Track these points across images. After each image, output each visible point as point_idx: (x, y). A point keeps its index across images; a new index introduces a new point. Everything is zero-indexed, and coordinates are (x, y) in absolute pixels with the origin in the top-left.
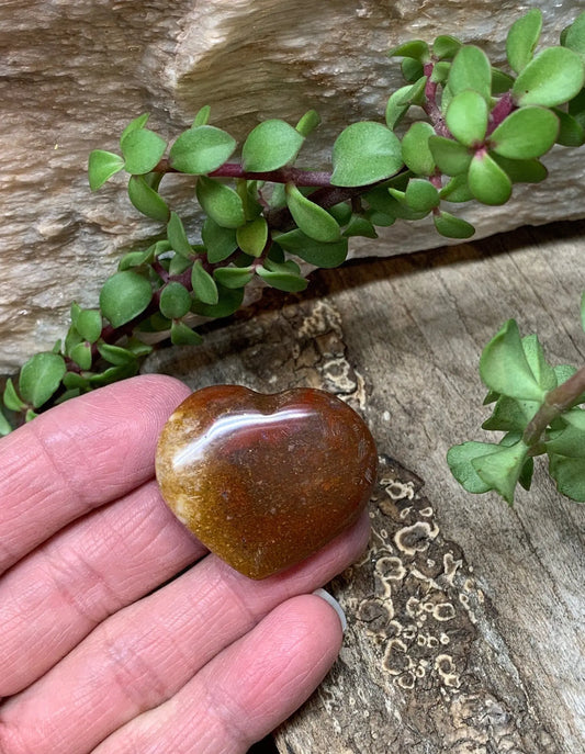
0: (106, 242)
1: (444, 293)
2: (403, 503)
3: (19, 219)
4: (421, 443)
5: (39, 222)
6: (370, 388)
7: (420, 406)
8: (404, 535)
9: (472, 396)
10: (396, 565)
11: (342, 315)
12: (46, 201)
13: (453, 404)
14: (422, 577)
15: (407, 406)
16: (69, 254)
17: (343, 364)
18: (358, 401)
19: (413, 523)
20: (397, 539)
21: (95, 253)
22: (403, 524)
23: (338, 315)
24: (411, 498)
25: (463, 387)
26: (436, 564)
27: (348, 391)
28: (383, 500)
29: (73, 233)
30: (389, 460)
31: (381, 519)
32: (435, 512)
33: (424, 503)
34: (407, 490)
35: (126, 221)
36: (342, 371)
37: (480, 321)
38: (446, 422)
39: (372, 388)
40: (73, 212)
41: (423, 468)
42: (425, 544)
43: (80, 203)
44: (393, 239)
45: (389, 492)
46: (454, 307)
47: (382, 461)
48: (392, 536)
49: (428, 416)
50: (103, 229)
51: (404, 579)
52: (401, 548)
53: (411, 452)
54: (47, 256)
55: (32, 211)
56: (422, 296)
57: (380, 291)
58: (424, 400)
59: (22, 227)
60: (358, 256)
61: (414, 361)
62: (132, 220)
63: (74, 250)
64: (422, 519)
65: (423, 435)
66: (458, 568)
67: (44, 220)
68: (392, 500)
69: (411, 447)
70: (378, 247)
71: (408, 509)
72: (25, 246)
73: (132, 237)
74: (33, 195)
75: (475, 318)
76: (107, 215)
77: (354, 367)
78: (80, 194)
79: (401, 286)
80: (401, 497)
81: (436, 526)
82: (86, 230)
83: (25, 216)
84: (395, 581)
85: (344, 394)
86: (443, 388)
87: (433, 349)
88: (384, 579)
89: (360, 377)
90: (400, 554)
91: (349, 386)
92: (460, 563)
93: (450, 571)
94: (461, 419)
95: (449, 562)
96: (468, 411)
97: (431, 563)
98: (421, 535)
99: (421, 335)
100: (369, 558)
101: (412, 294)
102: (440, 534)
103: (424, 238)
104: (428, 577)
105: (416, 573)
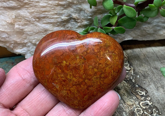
0: (76, 24)
1: (153, 52)
2: (142, 96)
3: (58, 14)
4: (147, 83)
5: (62, 16)
6: (134, 70)
7: (147, 75)
8: (143, 103)
9: (160, 74)
10: (140, 110)
11: (128, 55)
12: (65, 11)
13: (155, 75)
14: (147, 114)
15: (144, 75)
16: (67, 26)
17: (128, 64)
18: (131, 72)
19: (145, 101)
20: (141, 104)
21: (73, 27)
22: (142, 101)
23: (127, 54)
24: (144, 95)
25: (158, 72)
26: (151, 111)
27: (129, 70)
28: (137, 95)
29: (69, 21)
30: (139, 86)
31: (136, 99)
32: (151, 99)
33: (148, 96)
34: (143, 93)
35: (81, 19)
36: (127, 66)
37: (162, 58)
38: (154, 79)
39: (135, 70)
40: (70, 14)
41: (147, 89)
42: (148, 106)
43: (72, 12)
44: (142, 36)
45: (139, 93)
46: (155, 55)
47: (137, 86)
48: (139, 103)
49: (149, 77)
50: (76, 20)
51: (142, 114)
52: (142, 106)
53: (144, 85)
54: (62, 26)
55: (61, 13)
56: (148, 52)
57: (137, 50)
58: (148, 74)
59: (58, 16)
60: (133, 39)
61: (146, 65)
62: (83, 19)
63: (69, 25)
64: (147, 100)
65: (147, 81)
66: (157, 113)
67: (64, 15)
68: (139, 95)
69: (144, 84)
70: (138, 38)
71: (144, 98)
72: (58, 22)
73: (82, 24)
74: (62, 8)
75: (161, 58)
76: (78, 16)
77: (130, 65)
78: (72, 10)
79: (143, 50)
80: (142, 94)
81: (151, 102)
82: (72, 20)
83: (59, 14)
84: (140, 114)
85: (128, 70)
86: (153, 72)
87: (150, 63)
88: (137, 113)
89: (132, 68)
90: (141, 108)
91: (129, 69)
92: (157, 111)
93: (155, 113)
94: (158, 79)
95: (154, 111)
96: (159, 77)
97: (150, 111)
98: (147, 104)
99: (147, 60)
100: (133, 108)
101: (145, 52)
102: (152, 104)
103: (149, 37)
104: (149, 114)
105: (146, 113)
